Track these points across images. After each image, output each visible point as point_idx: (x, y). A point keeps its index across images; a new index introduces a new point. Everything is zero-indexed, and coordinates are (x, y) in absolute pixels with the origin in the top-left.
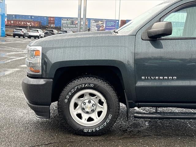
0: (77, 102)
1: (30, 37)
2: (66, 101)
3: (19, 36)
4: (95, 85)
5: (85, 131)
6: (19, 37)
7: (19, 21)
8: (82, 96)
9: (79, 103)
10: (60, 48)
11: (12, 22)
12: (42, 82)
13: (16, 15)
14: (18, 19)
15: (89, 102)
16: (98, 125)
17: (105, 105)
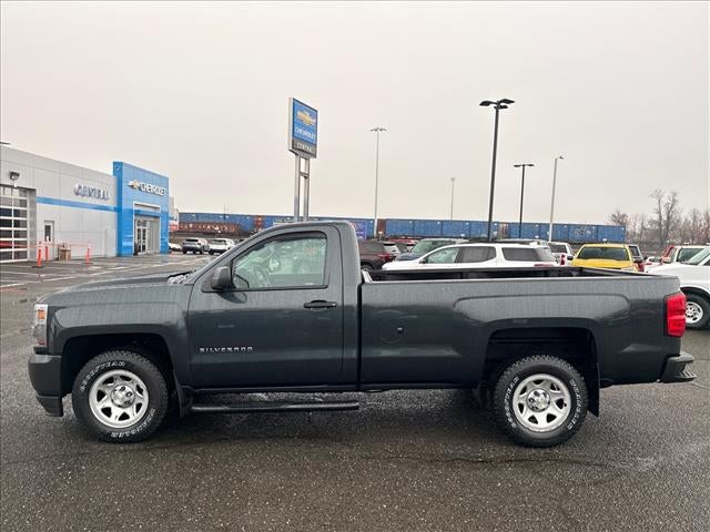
0: (101, 389)
1: (212, 252)
2: (83, 388)
3: (194, 250)
4: (127, 363)
5: (114, 435)
6: (194, 253)
7: (204, 223)
8: (110, 380)
9: (108, 391)
10: (75, 306)
11: (191, 226)
12: (46, 359)
13: (197, 214)
14: (200, 220)
15: (123, 389)
16: (135, 426)
17: (145, 393)
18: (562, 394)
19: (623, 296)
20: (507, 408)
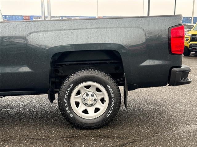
18: (103, 94)
19: (141, 28)
20: (66, 105)
